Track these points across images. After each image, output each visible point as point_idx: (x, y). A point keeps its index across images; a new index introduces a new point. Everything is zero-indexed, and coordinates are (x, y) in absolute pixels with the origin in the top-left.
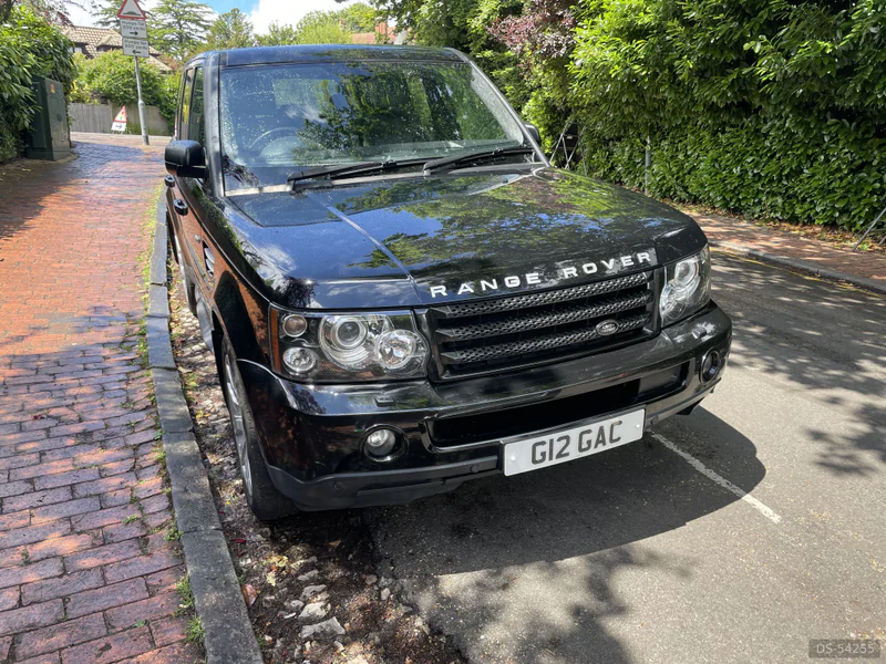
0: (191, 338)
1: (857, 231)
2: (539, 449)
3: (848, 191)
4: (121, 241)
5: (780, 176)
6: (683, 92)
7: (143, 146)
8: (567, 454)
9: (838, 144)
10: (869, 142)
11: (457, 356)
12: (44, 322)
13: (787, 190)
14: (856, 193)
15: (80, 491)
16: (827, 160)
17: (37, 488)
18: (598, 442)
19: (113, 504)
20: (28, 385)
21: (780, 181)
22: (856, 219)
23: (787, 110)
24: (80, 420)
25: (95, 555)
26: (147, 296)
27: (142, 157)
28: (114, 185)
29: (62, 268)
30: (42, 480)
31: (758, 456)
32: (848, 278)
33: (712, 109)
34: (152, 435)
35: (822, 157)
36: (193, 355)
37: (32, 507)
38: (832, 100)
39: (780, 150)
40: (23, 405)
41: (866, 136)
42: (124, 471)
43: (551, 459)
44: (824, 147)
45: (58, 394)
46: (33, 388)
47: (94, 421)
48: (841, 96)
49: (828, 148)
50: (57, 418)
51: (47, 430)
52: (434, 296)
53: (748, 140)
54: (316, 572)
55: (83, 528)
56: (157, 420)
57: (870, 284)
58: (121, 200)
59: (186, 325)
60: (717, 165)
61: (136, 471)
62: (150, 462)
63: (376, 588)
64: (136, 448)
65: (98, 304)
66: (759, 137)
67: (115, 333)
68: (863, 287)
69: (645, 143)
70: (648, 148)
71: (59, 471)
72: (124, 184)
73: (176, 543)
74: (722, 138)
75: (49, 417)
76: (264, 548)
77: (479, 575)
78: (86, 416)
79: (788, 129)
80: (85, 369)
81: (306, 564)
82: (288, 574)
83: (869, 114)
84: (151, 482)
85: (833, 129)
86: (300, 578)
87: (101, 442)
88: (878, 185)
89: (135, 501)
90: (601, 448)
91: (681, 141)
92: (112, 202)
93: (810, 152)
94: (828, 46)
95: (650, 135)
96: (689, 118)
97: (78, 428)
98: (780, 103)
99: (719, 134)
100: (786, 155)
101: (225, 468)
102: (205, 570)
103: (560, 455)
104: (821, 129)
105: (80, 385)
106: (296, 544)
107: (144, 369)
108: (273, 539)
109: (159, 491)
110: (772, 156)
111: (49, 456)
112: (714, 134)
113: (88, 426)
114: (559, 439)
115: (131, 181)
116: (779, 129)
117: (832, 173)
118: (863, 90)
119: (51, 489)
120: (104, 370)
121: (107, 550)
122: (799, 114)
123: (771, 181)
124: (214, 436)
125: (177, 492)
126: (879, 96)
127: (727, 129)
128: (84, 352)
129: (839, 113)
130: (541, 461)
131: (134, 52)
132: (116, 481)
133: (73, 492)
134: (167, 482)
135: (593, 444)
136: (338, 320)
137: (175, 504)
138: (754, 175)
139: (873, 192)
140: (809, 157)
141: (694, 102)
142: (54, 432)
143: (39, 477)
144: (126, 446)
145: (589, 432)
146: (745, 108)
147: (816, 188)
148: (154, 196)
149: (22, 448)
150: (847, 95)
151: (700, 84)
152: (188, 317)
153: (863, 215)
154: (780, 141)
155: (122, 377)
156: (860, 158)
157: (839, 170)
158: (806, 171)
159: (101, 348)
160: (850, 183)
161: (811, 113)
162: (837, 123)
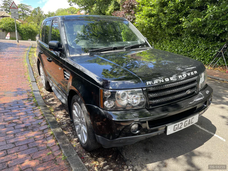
0: (47, 97)
1: (206, 64)
2: (176, 127)
3: (204, 55)
4: (19, 69)
5: (187, 51)
6: (163, 31)
7: (17, 43)
8: (182, 128)
9: (201, 44)
10: (209, 43)
11: (154, 101)
12: (3, 93)
13: (189, 55)
14: (206, 55)
15: (30, 146)
16: (199, 47)
17: (16, 146)
18: (189, 124)
19: (42, 149)
20: (4, 113)
21: (187, 52)
22: (206, 62)
23: (189, 35)
24: (23, 123)
25: (42, 166)
26: (31, 85)
27: (17, 46)
28: (12, 54)
29: (3, 77)
30: (17, 143)
31: (212, 123)
32: (208, 76)
33: (170, 35)
34: (46, 127)
35: (197, 47)
36: (49, 102)
37: (17, 152)
38: (200, 32)
39: (187, 45)
40: (4, 119)
41: (208, 41)
42: (42, 138)
43: (178, 129)
44: (198, 44)
45: (13, 115)
46: (5, 114)
47: (27, 123)
48: (203, 32)
49: (199, 44)
50: (16, 123)
51: (14, 127)
52: (148, 84)
53: (179, 42)
54: (108, 166)
55: (35, 158)
56: (47, 122)
57: (214, 77)
58: (15, 58)
59: (44, 93)
60: (171, 49)
61: (45, 138)
62: (49, 135)
63: (127, 169)
64: (43, 130)
65: (18, 88)
66: (181, 42)
67: (25, 96)
68: (212, 78)
69: (152, 43)
70: (153, 44)
71: (22, 139)
72: (15, 53)
73: (66, 160)
74: (172, 42)
75: (13, 122)
76: (90, 159)
77: (157, 163)
78: (24, 122)
79: (189, 40)
80: (19, 107)
81: (104, 164)
82: (100, 167)
83: (208, 36)
84: (51, 141)
85: (200, 40)
86: (104, 168)
87: (32, 129)
88: (211, 53)
89: (48, 147)
90: (189, 125)
91: (161, 43)
92: (12, 58)
93: (194, 45)
94: (200, 20)
95: (153, 41)
96: (164, 37)
97: (23, 125)
98: (187, 34)
99: (171, 41)
100: (188, 46)
101: (70, 135)
102: (78, 168)
103: (180, 128)
104: (197, 40)
105: (19, 112)
106: (99, 157)
107: (37, 106)
108: (92, 156)
109: (55, 144)
110: (185, 47)
111: (17, 135)
112: (170, 41)
113: (26, 125)
114: (180, 124)
115: (16, 52)
116: (186, 40)
117: (200, 51)
118: (209, 30)
119: (21, 146)
120: (25, 107)
121: (45, 164)
122: (192, 36)
123: (185, 52)
124: (63, 126)
125: (61, 144)
126: (213, 32)
127: (173, 40)
128: (17, 102)
129: (202, 36)
130: (176, 130)
131: (14, 17)
132: (40, 141)
133: (28, 146)
134: (56, 141)
135: (187, 124)
136: (120, 92)
137: (61, 148)
138: (181, 51)
139: (210, 55)
140: (194, 47)
141: (166, 33)
142: (16, 127)
143: (16, 142)
144: (40, 130)
145: (187, 121)
146: (178, 35)
147: (196, 54)
148: (24, 57)
149: (8, 133)
150: (204, 31)
151: (167, 29)
152: (44, 91)
153: (208, 60)
154: (187, 43)
155: (31, 109)
156: (207, 47)
157: (202, 50)
158: (193, 50)
159: (22, 101)
160: (204, 53)
161: (194, 36)
162: (201, 38)
